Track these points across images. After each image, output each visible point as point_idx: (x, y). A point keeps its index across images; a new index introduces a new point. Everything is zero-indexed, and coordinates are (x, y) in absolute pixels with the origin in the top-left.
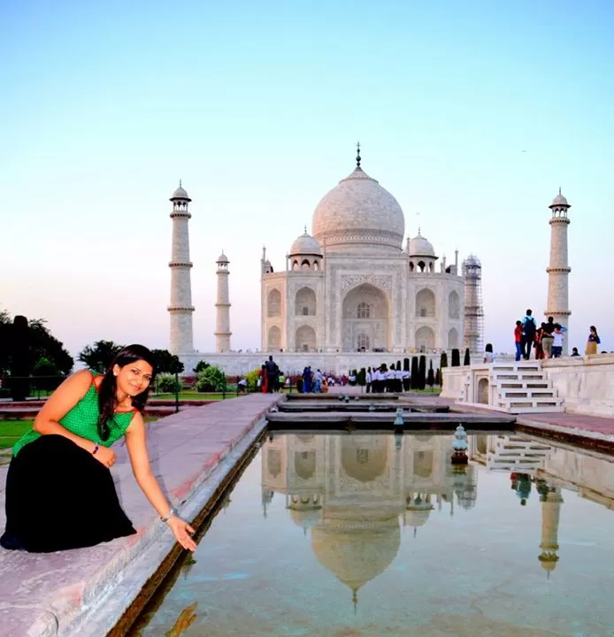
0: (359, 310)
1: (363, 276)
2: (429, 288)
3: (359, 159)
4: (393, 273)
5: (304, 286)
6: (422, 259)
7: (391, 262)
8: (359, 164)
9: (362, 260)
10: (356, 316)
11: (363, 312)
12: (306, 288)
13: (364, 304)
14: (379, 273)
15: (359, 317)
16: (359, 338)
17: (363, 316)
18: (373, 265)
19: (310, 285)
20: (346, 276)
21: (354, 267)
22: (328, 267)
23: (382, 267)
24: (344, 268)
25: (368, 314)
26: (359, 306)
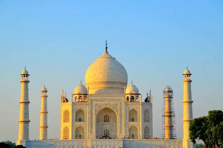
0: (105, 118)
1: (105, 104)
2: (134, 109)
3: (107, 48)
4: (118, 103)
5: (79, 109)
6: (133, 95)
7: (118, 98)
8: (107, 50)
9: (104, 97)
10: (103, 121)
11: (107, 119)
12: (80, 109)
13: (107, 116)
14: (112, 102)
15: (104, 122)
16: (105, 131)
17: (107, 121)
18: (110, 99)
19: (82, 108)
20: (98, 104)
21: (101, 100)
22: (90, 100)
23: (113, 100)
24: (97, 101)
25: (109, 120)
26: (105, 117)
